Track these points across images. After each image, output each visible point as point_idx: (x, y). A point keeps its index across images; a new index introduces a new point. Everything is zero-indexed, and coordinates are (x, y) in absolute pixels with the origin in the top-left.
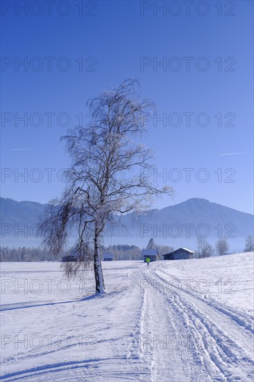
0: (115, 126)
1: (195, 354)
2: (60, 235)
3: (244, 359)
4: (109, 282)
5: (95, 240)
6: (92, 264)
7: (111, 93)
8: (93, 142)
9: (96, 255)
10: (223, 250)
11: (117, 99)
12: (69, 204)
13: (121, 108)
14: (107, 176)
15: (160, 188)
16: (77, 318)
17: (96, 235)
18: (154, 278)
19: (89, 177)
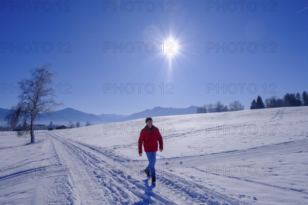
0: (41, 79)
1: (83, 161)
2: (16, 120)
3: (102, 161)
4: (36, 138)
5: (31, 122)
6: (30, 131)
7: (40, 67)
8: (32, 85)
9: (31, 128)
10: (78, 126)
11: (42, 70)
12: (20, 108)
13: (44, 74)
14: (37, 98)
15: (59, 103)
16: (26, 152)
17: (32, 120)
18: (54, 136)
19: (29, 98)
